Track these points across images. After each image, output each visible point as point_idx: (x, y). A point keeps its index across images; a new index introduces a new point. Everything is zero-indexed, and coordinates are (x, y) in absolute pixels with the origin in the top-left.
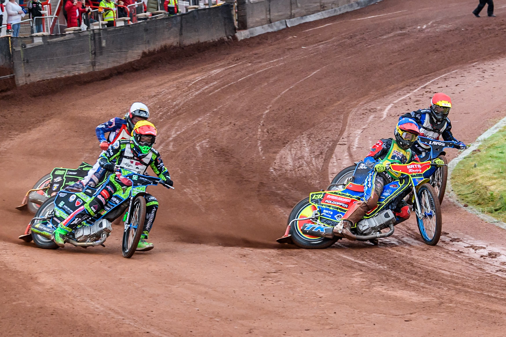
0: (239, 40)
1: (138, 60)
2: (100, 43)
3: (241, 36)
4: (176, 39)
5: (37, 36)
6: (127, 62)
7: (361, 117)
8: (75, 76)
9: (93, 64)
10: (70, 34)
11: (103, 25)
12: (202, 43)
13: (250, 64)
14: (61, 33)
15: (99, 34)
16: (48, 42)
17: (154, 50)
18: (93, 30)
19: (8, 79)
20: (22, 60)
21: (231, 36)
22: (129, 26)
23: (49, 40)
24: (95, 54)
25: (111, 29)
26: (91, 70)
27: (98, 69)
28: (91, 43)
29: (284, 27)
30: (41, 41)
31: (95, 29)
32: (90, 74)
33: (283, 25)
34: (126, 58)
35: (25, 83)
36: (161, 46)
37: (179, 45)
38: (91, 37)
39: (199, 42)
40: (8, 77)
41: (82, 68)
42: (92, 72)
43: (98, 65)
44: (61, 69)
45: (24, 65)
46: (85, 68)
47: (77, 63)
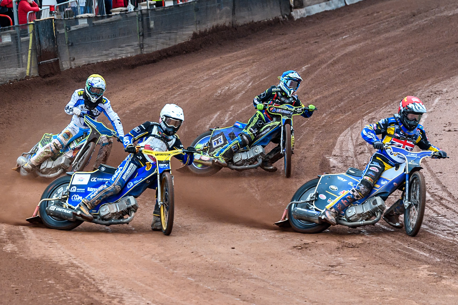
0: (295, 20)
1: (188, 42)
2: (148, 24)
3: (298, 16)
4: (228, 19)
5: (82, 18)
6: (177, 43)
7: (426, 99)
8: (122, 59)
9: (141, 46)
10: (116, 15)
11: (151, 5)
12: (256, 23)
14: (107, 14)
15: (147, 15)
16: (94, 24)
17: (206, 31)
18: (141, 11)
19: (52, 63)
20: (67, 43)
21: (287, 15)
22: (179, 5)
23: (94, 22)
24: (143, 35)
25: (160, 9)
26: (139, 53)
27: (147, 52)
28: (139, 24)
29: (342, 5)
30: (86, 23)
31: (143, 10)
32: (138, 58)
33: (342, 3)
34: (176, 40)
35: (69, 67)
36: (213, 27)
37: (231, 25)
38: (139, 18)
39: (253, 21)
40: (52, 62)
41: (129, 51)
42: (140, 54)
43: (147, 48)
44: (107, 52)
45: (69, 48)
46: (133, 50)
47: (124, 45)
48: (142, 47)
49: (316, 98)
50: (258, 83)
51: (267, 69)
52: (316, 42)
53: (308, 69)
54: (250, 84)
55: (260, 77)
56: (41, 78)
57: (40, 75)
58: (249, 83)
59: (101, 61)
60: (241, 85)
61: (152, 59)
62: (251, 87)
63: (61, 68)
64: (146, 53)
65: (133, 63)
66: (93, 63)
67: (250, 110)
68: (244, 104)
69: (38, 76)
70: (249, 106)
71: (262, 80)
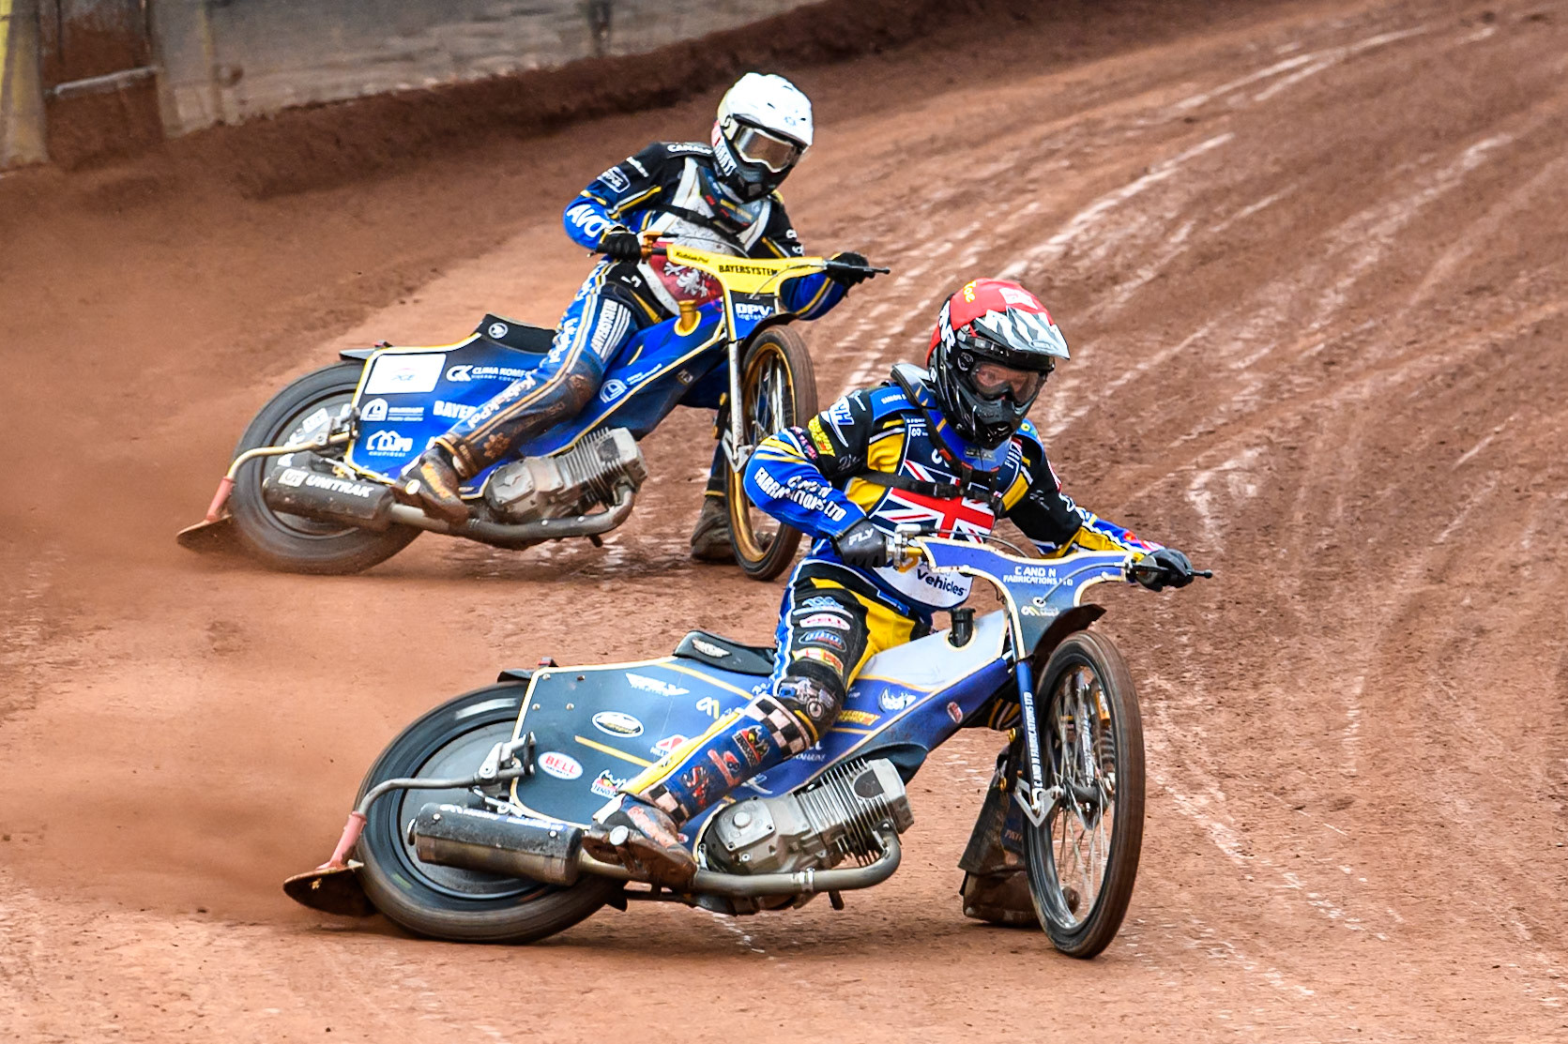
8: (494, 84)
9: (599, 17)
13: (1487, 32)
19: (116, 93)
26: (585, 49)
27: (626, 45)
32: (575, 77)
35: (212, 119)
40: (121, 86)
41: (533, 41)
42: (589, 59)
43: (626, 25)
44: (414, 44)
45: (210, 16)
46: (552, 38)
47: (507, 8)
48: (601, 19)
49: (1537, 316)
50: (1225, 225)
51: (1271, 158)
52: (1536, 18)
53: (1499, 159)
54: (1183, 233)
55: (1235, 198)
56: (57, 173)
57: (52, 156)
58: (1173, 226)
59: (384, 87)
60: (1134, 236)
61: (655, 87)
62: (1185, 248)
63: (166, 120)
64: (620, 53)
65: (553, 104)
66: (336, 102)
67: (1183, 372)
68: (1153, 338)
69: (44, 158)
70: (1176, 349)
71: (1249, 210)
